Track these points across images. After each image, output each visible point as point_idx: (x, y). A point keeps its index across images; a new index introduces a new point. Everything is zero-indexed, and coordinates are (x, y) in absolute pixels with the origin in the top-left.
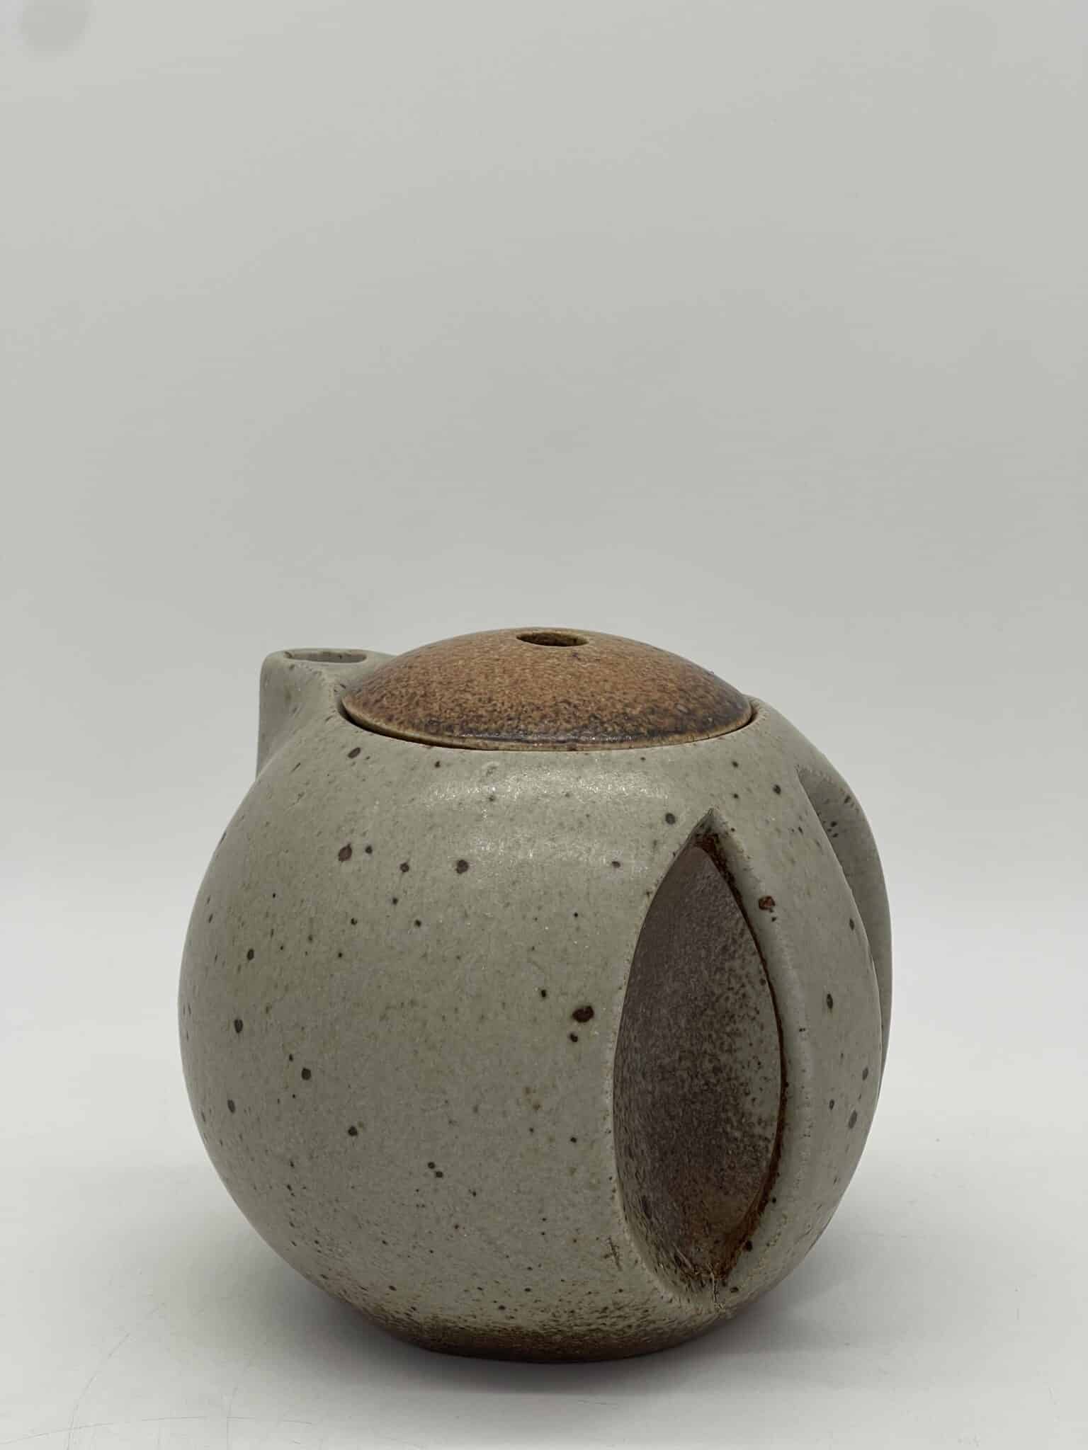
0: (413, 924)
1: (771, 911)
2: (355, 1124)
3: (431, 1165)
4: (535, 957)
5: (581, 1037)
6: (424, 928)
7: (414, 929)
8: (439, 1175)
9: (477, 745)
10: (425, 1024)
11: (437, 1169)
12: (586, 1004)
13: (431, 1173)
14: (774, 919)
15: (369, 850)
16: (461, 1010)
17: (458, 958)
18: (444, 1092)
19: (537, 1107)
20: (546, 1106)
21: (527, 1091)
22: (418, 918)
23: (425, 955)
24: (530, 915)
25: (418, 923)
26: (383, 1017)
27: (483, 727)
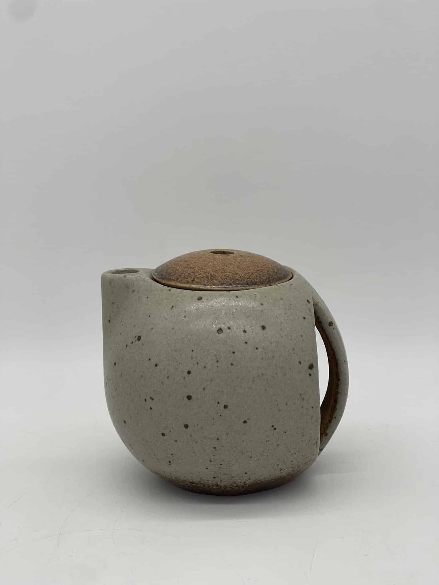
0: (255, 349)
1: (333, 326)
2: (246, 419)
3: (273, 426)
4: (295, 352)
5: (312, 374)
6: (259, 349)
7: (257, 351)
8: (275, 429)
9: (243, 288)
10: (268, 380)
11: (274, 427)
12: (311, 364)
13: (273, 429)
14: (334, 328)
15: (229, 328)
16: (278, 373)
17: (273, 357)
18: (276, 401)
19: (303, 399)
20: (306, 398)
21: (301, 395)
22: (256, 346)
23: (262, 358)
24: (290, 338)
25: (257, 348)
26: (253, 381)
27: (241, 283)
